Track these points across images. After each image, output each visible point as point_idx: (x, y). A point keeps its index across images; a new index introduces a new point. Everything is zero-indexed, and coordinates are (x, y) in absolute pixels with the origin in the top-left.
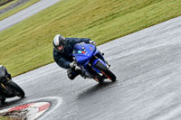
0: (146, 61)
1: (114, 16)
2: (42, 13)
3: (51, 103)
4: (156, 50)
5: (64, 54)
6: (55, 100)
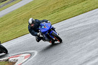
0: (82, 32)
1: (65, 7)
2: (26, 6)
3: (31, 54)
4: (88, 26)
5: (34, 28)
6: (33, 53)
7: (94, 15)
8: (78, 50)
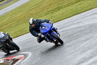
0: (76, 33)
1: (59, 8)
2: (21, 7)
3: (25, 56)
6: (27, 54)
7: (87, 16)
8: (72, 52)
